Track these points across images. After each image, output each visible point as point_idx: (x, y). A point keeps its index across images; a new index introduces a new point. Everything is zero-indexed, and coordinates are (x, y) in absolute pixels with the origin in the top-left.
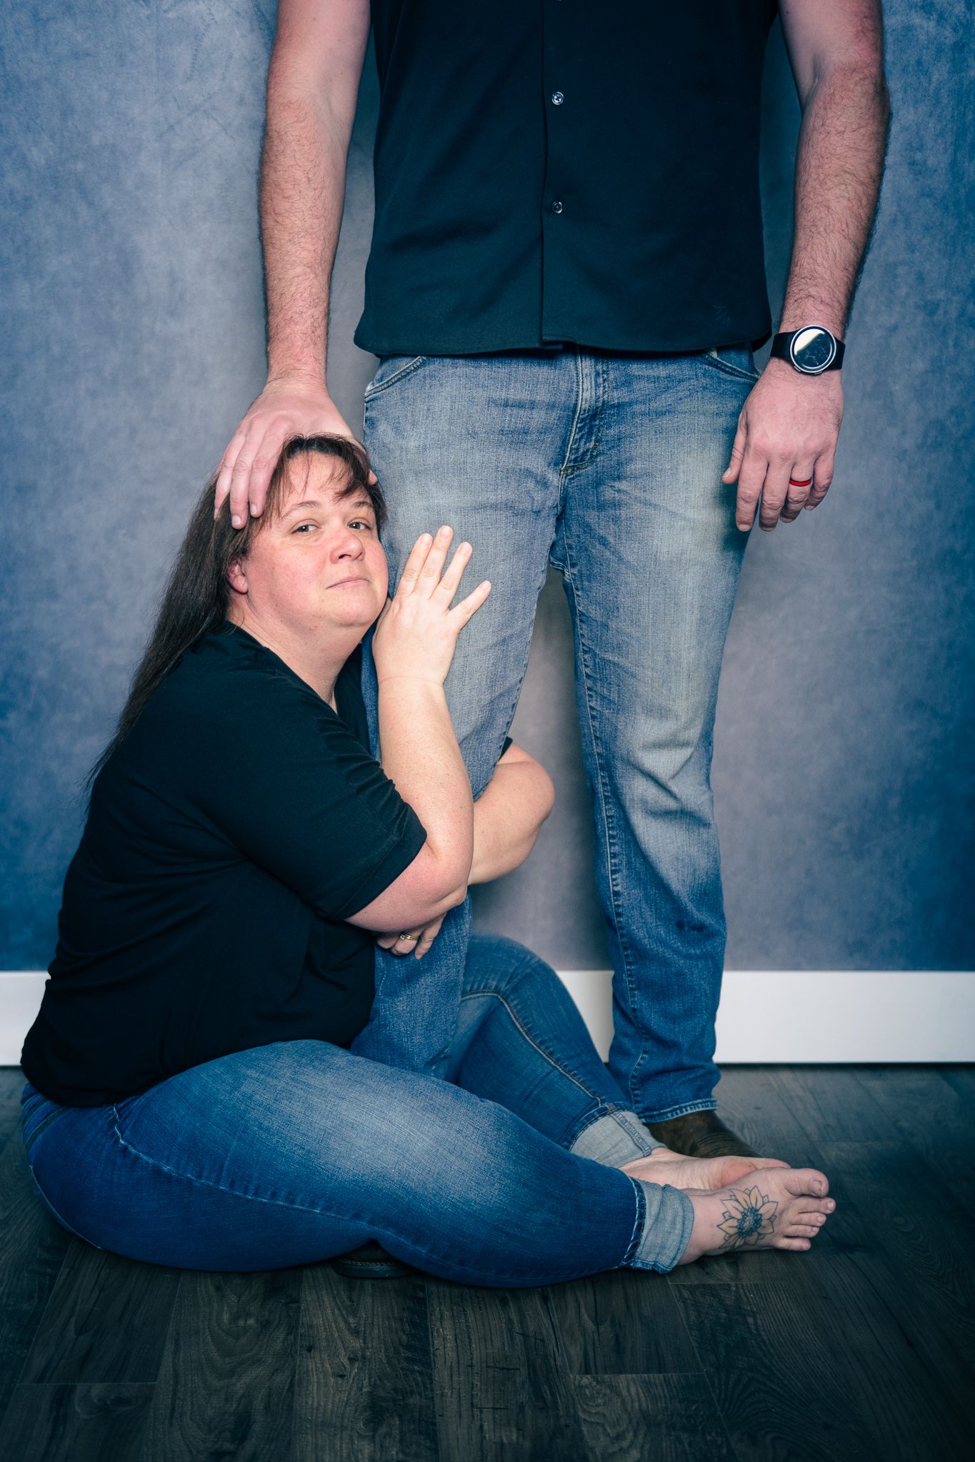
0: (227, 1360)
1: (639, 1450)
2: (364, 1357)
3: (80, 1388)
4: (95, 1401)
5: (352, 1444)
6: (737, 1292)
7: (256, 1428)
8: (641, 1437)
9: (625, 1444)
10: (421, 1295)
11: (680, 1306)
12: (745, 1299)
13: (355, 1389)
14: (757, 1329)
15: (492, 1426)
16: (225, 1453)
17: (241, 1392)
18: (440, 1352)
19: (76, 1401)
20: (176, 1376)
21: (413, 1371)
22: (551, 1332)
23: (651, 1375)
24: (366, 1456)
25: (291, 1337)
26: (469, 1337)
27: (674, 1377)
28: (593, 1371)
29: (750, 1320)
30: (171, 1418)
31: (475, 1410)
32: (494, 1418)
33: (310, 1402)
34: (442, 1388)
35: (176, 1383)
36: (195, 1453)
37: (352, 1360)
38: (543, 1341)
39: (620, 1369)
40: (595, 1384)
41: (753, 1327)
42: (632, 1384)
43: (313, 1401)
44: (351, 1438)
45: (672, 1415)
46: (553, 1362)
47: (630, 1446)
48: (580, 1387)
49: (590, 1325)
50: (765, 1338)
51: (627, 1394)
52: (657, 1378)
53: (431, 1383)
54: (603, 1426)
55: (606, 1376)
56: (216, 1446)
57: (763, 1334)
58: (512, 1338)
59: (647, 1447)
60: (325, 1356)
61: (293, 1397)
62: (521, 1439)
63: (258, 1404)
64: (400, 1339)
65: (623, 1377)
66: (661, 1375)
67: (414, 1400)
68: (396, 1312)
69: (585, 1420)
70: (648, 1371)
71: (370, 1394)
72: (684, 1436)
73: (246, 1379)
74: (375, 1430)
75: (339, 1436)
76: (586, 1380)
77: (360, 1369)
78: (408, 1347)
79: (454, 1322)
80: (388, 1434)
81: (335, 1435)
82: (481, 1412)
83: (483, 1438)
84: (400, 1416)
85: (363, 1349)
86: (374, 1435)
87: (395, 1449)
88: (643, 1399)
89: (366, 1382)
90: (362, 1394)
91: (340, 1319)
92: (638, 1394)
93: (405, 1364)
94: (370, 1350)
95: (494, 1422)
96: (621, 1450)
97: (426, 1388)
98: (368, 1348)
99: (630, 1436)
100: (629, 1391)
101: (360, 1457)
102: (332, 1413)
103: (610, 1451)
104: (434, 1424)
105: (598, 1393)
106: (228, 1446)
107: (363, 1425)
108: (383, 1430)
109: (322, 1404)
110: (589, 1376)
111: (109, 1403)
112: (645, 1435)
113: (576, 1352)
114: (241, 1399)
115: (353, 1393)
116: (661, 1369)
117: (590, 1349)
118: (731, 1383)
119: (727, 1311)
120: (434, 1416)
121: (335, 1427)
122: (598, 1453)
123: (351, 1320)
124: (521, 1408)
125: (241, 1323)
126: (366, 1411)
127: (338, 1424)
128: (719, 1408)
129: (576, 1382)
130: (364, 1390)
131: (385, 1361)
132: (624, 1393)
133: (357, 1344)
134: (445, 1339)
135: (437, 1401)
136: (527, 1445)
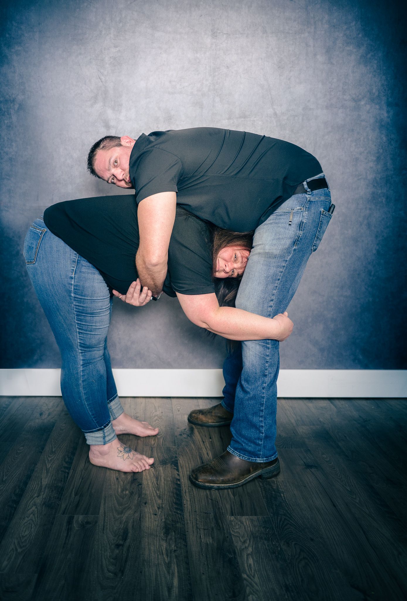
0: (120, 507)
1: (251, 548)
2: (162, 507)
3: (76, 517)
4: (80, 522)
5: (160, 542)
6: (277, 484)
7: (130, 535)
8: (251, 542)
9: (247, 545)
10: (179, 483)
11: (259, 489)
12: (280, 487)
13: (160, 520)
14: (285, 498)
15: (204, 536)
16: (120, 545)
17: (125, 520)
18: (185, 506)
19: (74, 522)
20: (105, 513)
21: (178, 513)
22: (220, 498)
23: (253, 517)
24: (164, 548)
25: (140, 499)
26: (194, 500)
27: (260, 517)
28: (234, 515)
29: (282, 495)
30: (103, 530)
31: (198, 529)
32: (204, 533)
33: (146, 525)
34: (187, 520)
35: (105, 516)
36: (111, 544)
37: (159, 508)
38: (218, 502)
39: (242, 514)
40: (235, 520)
41: (283, 498)
42: (247, 520)
43: (147, 524)
44: (160, 541)
45: (261, 533)
46: (221, 511)
47: (248, 546)
48: (231, 521)
49: (232, 496)
50: (288, 502)
51: (246, 524)
52: (255, 518)
53: (184, 518)
54: (239, 537)
55: (238, 517)
56: (117, 542)
57: (287, 500)
58: (208, 501)
59: (254, 547)
60: (150, 506)
61: (141, 523)
62: (213, 542)
63: (130, 525)
64: (173, 500)
65: (244, 517)
66: (256, 517)
67: (178, 525)
68: (171, 489)
69: (233, 535)
70: (252, 515)
71: (165, 522)
72: (266, 542)
73: (126, 515)
74: (167, 537)
75: (155, 539)
76: (232, 518)
77: (161, 512)
78: (176, 503)
79: (190, 494)
80: (171, 539)
81: (154, 538)
82: (200, 530)
83: (201, 541)
84: (174, 532)
85: (162, 504)
86: (166, 539)
87: (173, 545)
88: (251, 526)
89: (163, 517)
90: (162, 522)
91: (154, 492)
92: (249, 524)
93: (175, 510)
94: (164, 504)
95: (204, 535)
96: (246, 547)
97: (182, 520)
98: (163, 503)
99: (248, 541)
100: (246, 523)
101: (163, 548)
102: (153, 529)
103: (242, 548)
104: (185, 535)
105: (237, 524)
106: (121, 542)
107: (163, 534)
108: (169, 537)
109: (150, 526)
110: (233, 517)
111: (84, 523)
112: (253, 541)
113: (228, 506)
114: (125, 523)
115: (159, 521)
116: (256, 515)
117: (233, 506)
118: (279, 521)
119: (274, 491)
120: (185, 532)
121: (154, 535)
122: (238, 548)
123: (158, 492)
124: (213, 529)
125: (124, 493)
126: (164, 529)
127: (155, 534)
128: (276, 531)
129: (229, 519)
130: (163, 520)
131: (169, 509)
132: (245, 524)
133: (160, 502)
134: (187, 501)
135: (186, 525)
136: (215, 544)
